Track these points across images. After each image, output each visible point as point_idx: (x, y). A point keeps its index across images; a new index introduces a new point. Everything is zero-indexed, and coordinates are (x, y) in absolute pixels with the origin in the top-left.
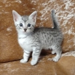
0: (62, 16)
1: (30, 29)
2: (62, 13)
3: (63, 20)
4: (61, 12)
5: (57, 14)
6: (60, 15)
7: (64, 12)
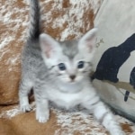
0: (20, 20)
1: (84, 72)
2: (18, 14)
3: (21, 29)
4: (17, 10)
5: (7, 15)
6: (13, 17)
7: (22, 11)
